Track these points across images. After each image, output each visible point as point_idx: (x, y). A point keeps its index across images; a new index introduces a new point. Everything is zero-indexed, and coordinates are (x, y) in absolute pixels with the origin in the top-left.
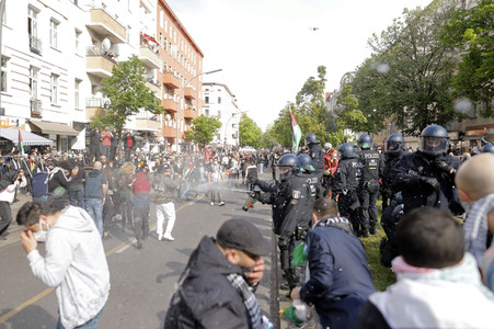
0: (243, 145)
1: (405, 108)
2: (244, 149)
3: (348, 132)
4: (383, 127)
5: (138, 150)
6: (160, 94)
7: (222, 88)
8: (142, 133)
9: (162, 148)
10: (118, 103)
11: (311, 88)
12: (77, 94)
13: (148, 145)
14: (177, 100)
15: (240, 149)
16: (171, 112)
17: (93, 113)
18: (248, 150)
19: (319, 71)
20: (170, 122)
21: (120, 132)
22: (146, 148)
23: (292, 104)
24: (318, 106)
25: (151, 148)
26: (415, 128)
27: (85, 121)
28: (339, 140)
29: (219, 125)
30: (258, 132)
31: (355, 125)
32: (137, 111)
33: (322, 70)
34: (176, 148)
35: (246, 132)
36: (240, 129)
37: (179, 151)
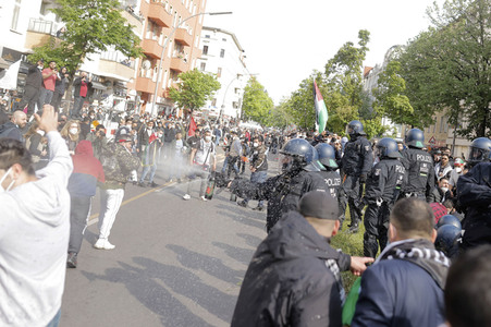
0: (245, 119)
1: (462, 102)
2: (246, 124)
3: (386, 122)
4: (431, 122)
5: (96, 103)
6: (141, 31)
7: (229, 38)
8: (106, 81)
9: (131, 106)
10: (77, 32)
11: (347, 56)
12: (17, 10)
13: (111, 98)
14: (164, 44)
15: (241, 124)
16: (152, 58)
17: (37, 40)
18: (252, 125)
19: (360, 37)
20: (149, 72)
21: (72, 74)
22: (108, 103)
23: (319, 74)
24: (352, 82)
25: (115, 103)
26: (470, 129)
27: (23, 50)
28: (374, 131)
29: (216, 87)
30: (268, 105)
31: (398, 115)
32: (103, 49)
33: (364, 35)
34: (152, 109)
35: (252, 103)
36: (245, 96)
37: (155, 113)
